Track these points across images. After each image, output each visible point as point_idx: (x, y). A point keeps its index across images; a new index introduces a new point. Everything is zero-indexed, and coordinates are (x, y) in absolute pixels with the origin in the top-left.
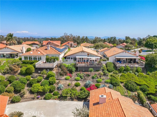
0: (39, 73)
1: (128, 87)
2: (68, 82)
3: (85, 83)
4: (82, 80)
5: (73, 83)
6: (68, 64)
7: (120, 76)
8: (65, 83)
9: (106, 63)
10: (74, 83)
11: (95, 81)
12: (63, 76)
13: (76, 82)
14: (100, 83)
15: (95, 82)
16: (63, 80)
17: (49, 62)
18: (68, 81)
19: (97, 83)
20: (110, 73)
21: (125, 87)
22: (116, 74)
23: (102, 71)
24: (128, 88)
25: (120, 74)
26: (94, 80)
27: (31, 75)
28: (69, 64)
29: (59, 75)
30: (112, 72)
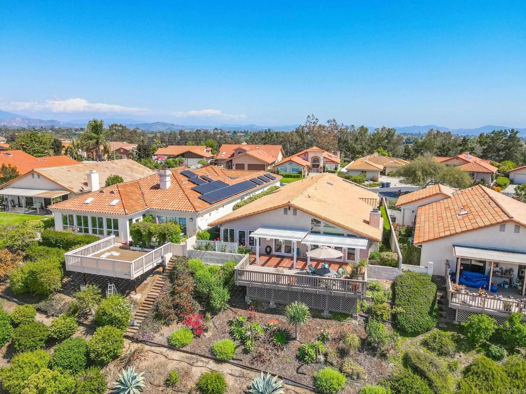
4: (246, 360)
5: (194, 369)
7: (462, 367)
8: (159, 366)
9: (396, 274)
11: (307, 381)
15: (307, 387)
20: (408, 340)
22: (440, 354)
23: (361, 318)
25: (464, 359)
26: (304, 369)
30: (421, 338)
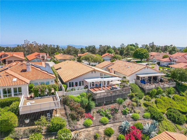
0: (28, 124)
1: (175, 119)
2: (91, 131)
3: (118, 127)
4: (112, 121)
5: (100, 130)
6: (75, 94)
7: (154, 102)
8: (87, 135)
10: (102, 129)
12: (78, 121)
13: (104, 127)
14: (138, 120)
16: (82, 129)
17: (40, 96)
18: (90, 129)
19: (135, 122)
21: (170, 120)
22: (149, 101)
23: (129, 99)
24: (176, 121)
26: (127, 116)
27: (11, 135)
28: (77, 94)
29: (70, 119)
30: (143, 99)
